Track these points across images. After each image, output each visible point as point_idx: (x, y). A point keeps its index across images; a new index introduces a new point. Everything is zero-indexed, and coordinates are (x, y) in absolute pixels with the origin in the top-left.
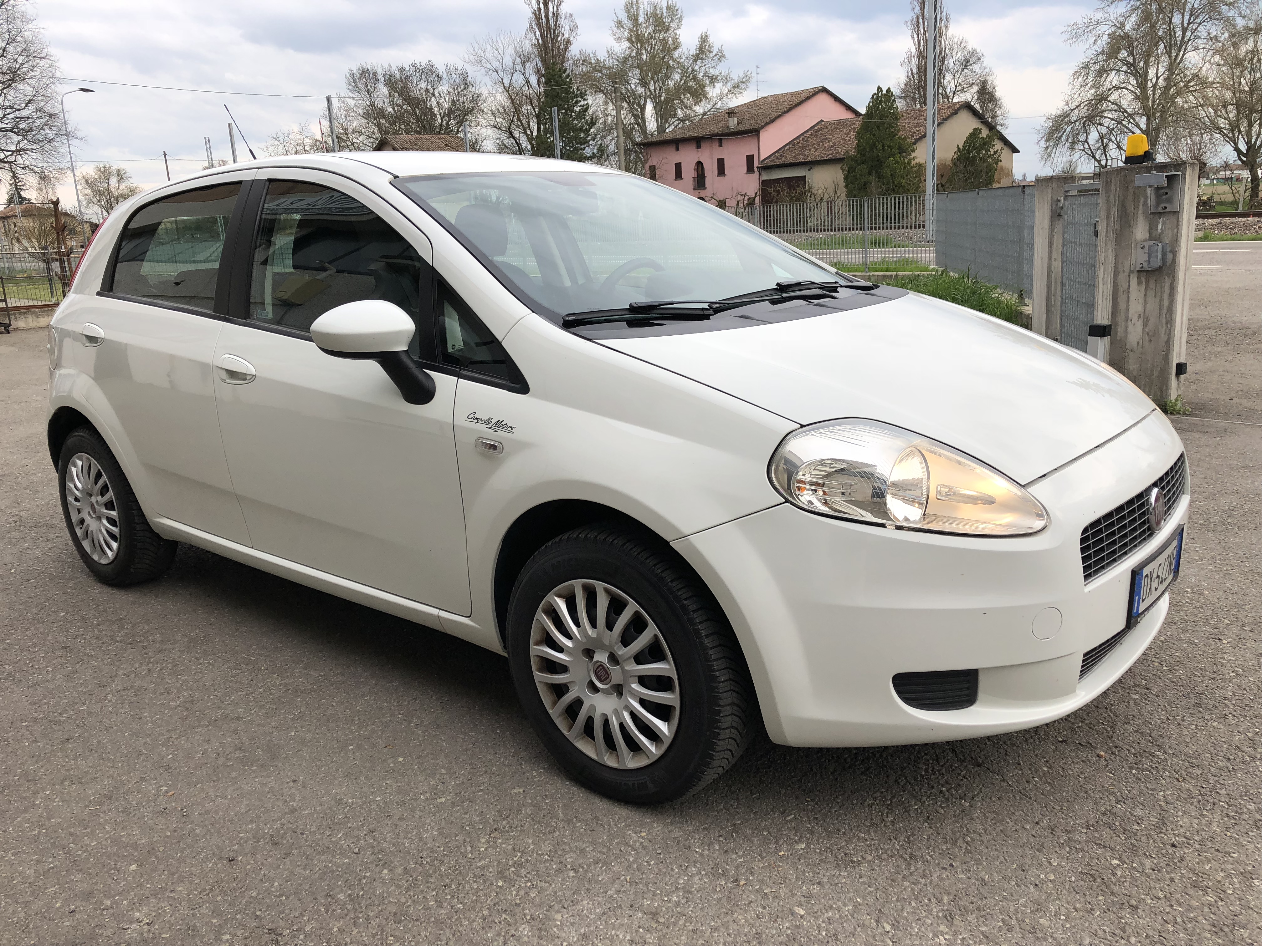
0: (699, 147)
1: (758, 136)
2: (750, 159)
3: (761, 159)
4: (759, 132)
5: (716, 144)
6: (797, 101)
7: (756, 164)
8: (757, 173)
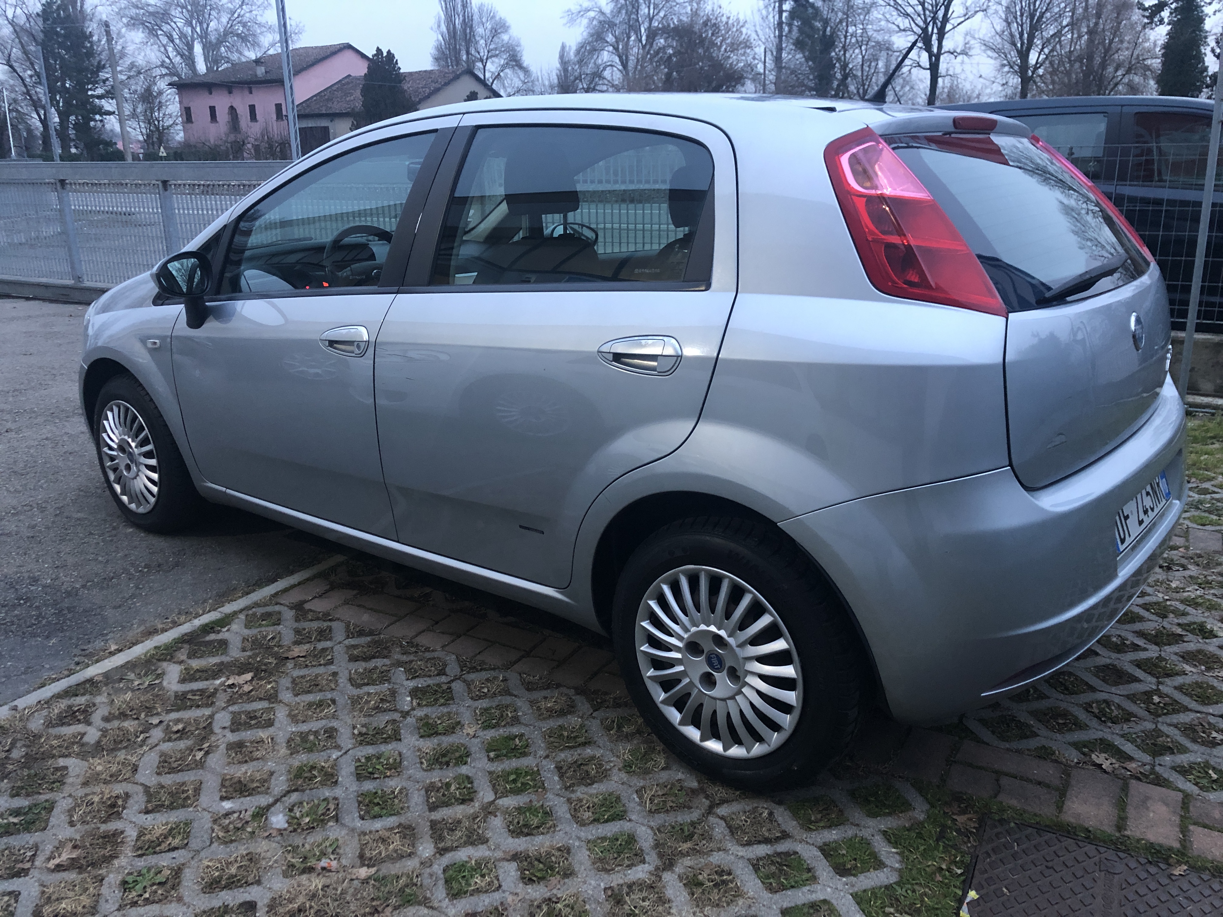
0: (230, 93)
2: (278, 108)
5: (246, 92)
6: (323, 55)
8: (285, 121)
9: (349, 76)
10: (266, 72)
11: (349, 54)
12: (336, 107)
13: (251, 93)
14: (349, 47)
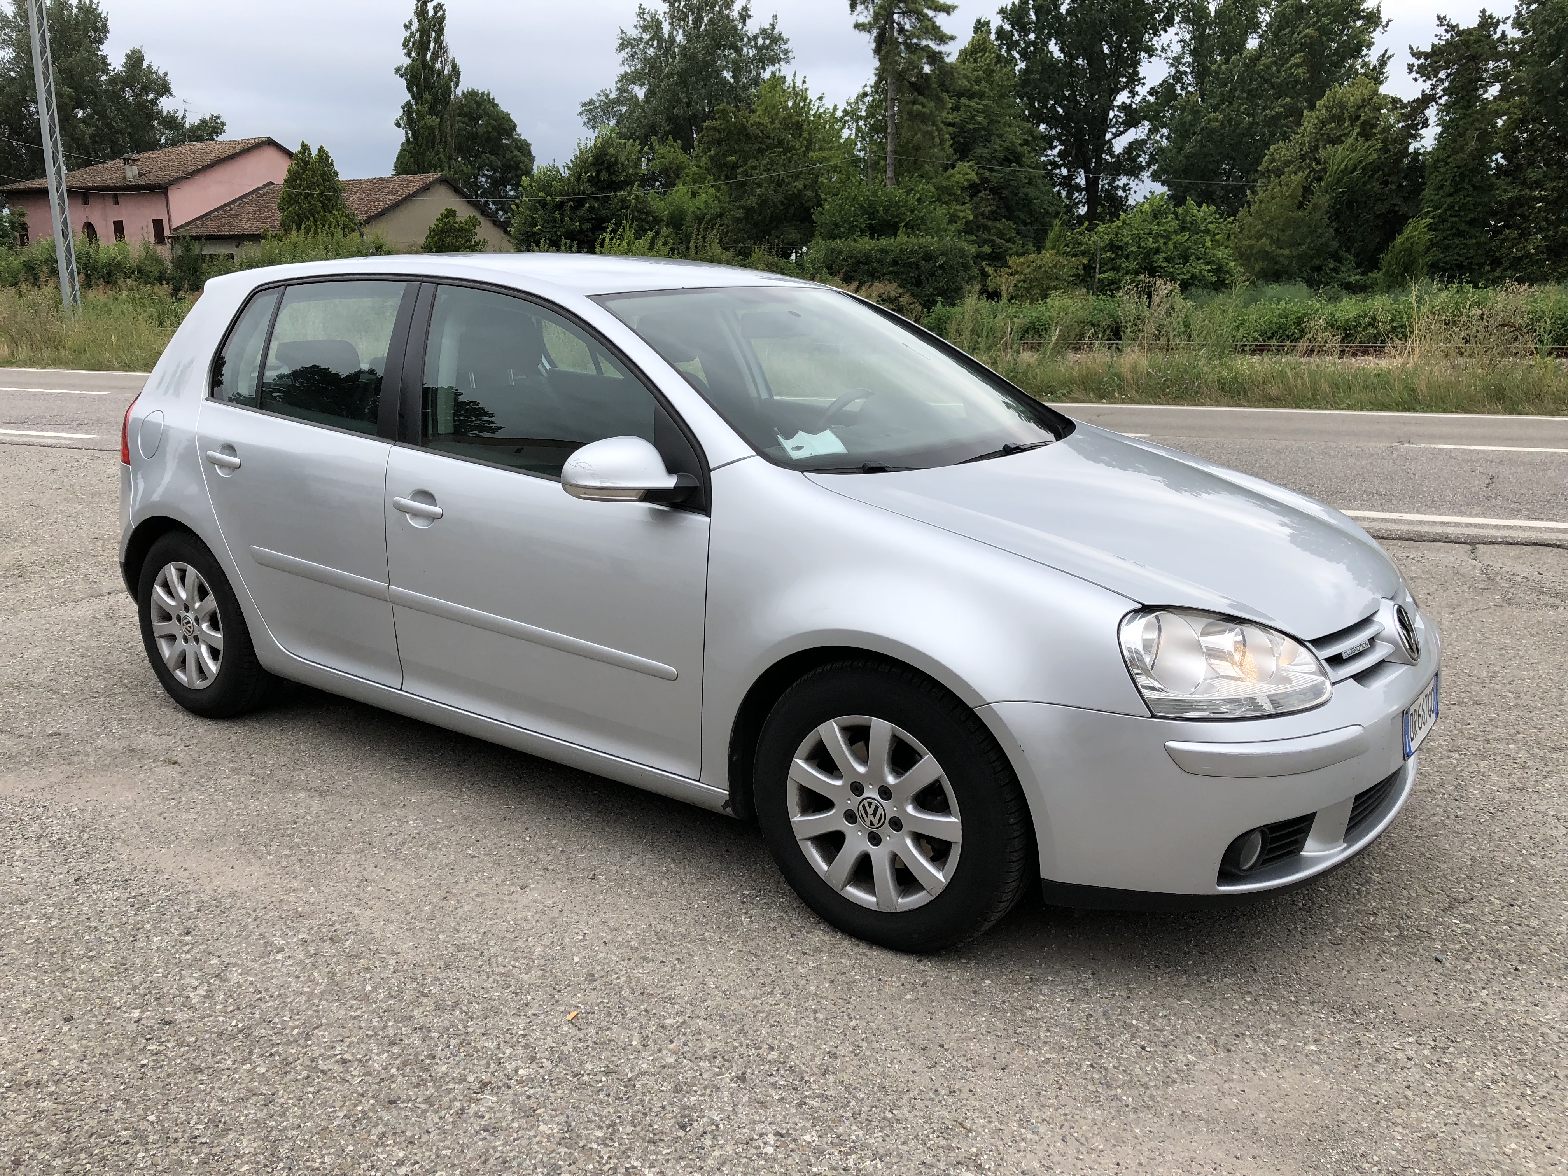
0: (86, 202)
1: (166, 194)
2: (158, 225)
3: (174, 227)
4: (166, 188)
5: (110, 202)
6: (228, 152)
7: (167, 232)
8: (169, 246)
9: (271, 183)
10: (141, 174)
11: (270, 154)
12: (244, 226)
13: (117, 203)
14: (270, 143)
